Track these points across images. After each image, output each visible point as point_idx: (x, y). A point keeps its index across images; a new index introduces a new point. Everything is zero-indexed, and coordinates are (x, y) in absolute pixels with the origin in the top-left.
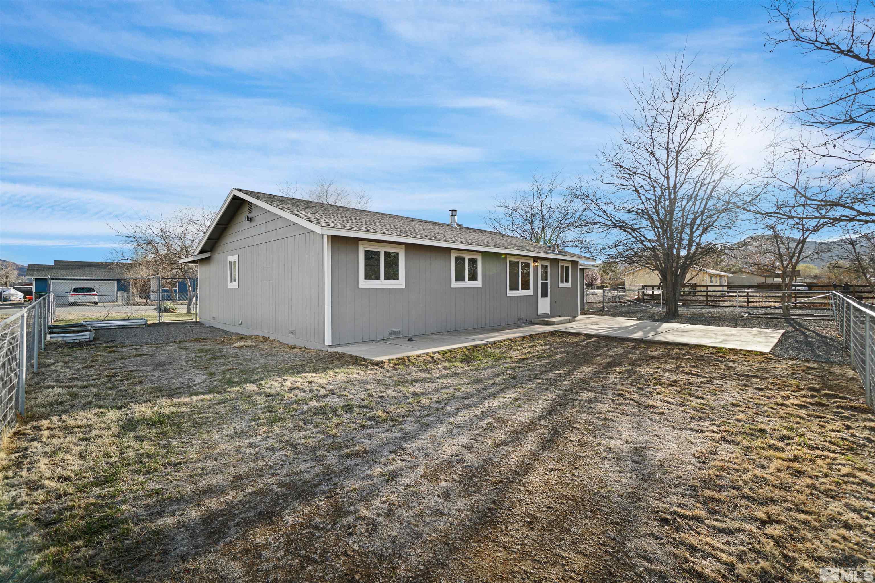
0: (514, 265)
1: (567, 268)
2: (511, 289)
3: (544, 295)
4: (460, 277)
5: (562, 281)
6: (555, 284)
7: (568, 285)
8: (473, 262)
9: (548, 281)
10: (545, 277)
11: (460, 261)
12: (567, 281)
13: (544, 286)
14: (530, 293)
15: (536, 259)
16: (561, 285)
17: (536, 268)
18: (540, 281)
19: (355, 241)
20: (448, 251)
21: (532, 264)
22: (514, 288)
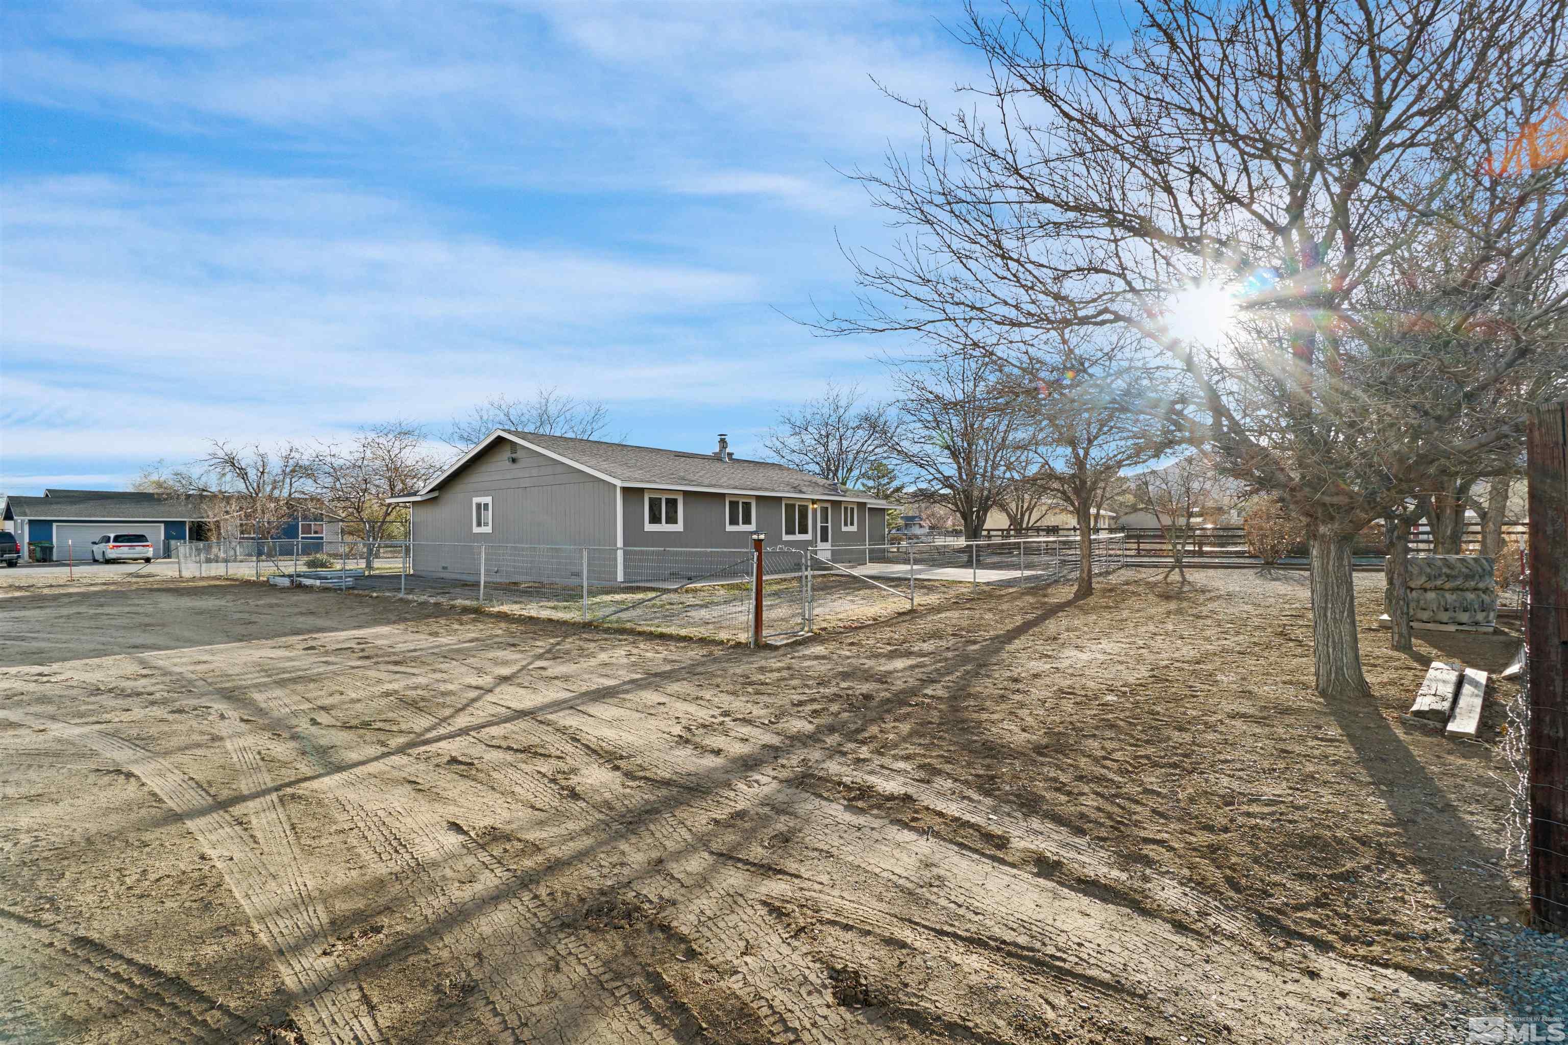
0: (790, 508)
1: (852, 509)
2: (787, 533)
3: (824, 539)
4: (734, 521)
5: (846, 525)
6: (837, 527)
7: (854, 529)
8: (747, 506)
9: (829, 524)
10: (825, 519)
11: (734, 505)
12: (852, 524)
13: (824, 530)
14: (808, 537)
15: (814, 502)
16: (844, 529)
17: (815, 511)
18: (819, 525)
19: (642, 490)
20: (723, 495)
21: (811, 506)
22: (790, 531)
